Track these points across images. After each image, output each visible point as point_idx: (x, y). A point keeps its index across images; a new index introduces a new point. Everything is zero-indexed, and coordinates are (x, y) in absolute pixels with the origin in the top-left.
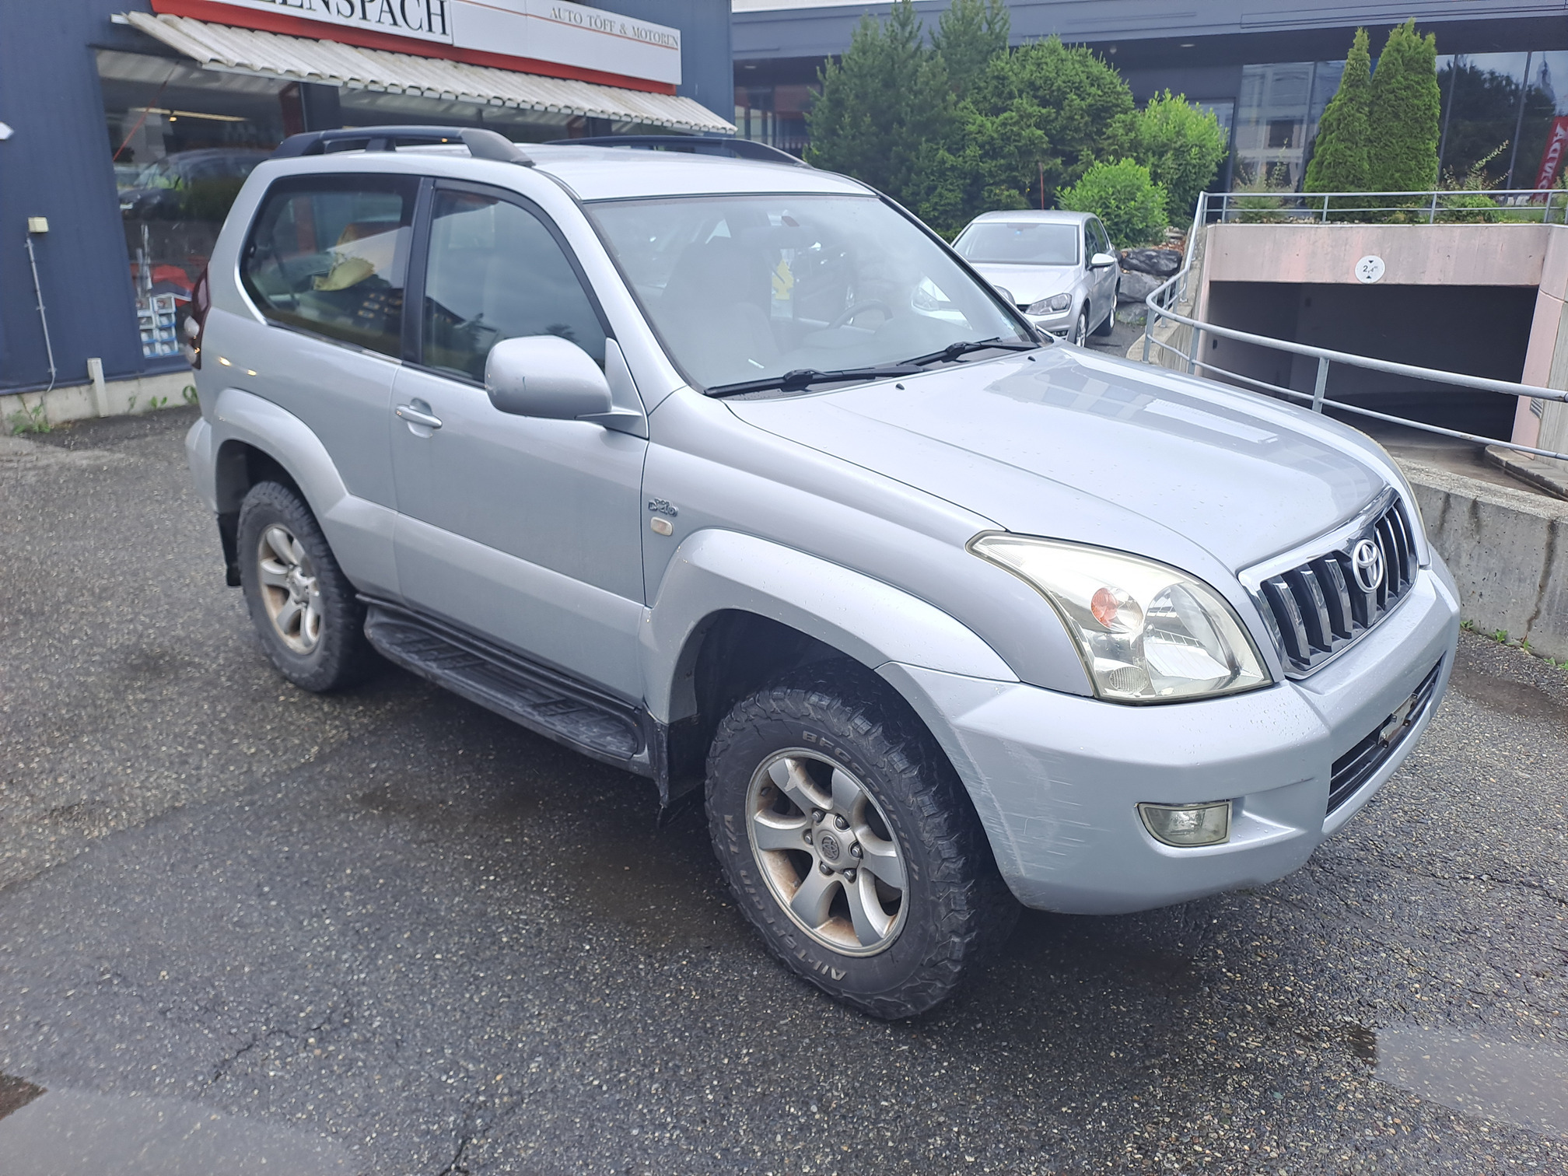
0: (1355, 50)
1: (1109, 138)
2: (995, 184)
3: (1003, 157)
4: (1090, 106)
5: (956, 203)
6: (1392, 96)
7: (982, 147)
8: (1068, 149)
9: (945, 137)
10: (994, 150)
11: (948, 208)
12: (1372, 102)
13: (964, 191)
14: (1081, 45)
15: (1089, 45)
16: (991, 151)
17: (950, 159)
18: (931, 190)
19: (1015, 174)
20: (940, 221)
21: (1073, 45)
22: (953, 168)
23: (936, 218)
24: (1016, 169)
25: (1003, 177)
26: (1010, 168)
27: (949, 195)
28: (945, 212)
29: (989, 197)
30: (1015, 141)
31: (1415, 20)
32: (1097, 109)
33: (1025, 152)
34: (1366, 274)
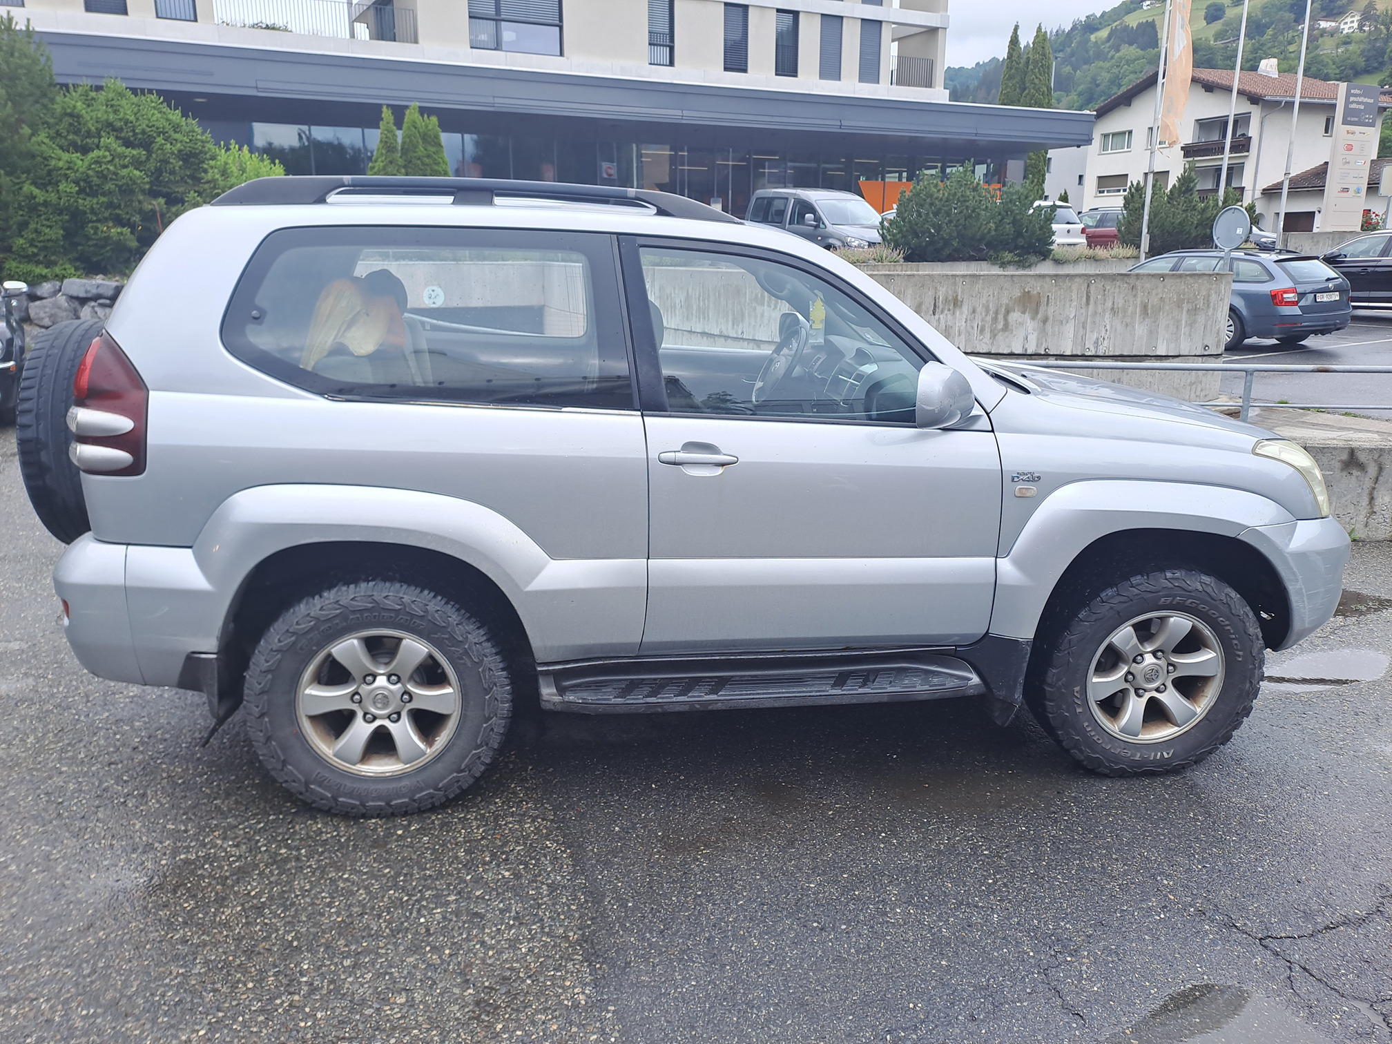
0: (385, 122)
1: (208, 182)
2: (99, 221)
3: (104, 194)
4: (180, 151)
5: (58, 239)
6: (419, 162)
7: (77, 183)
8: (165, 190)
9: (28, 172)
10: (91, 187)
11: (49, 244)
12: (405, 165)
13: (64, 229)
14: (150, 91)
15: (160, 93)
16: (87, 187)
17: (40, 195)
18: (23, 225)
19: (118, 211)
20: (41, 258)
21: (142, 91)
22: (46, 204)
23: (35, 255)
24: (119, 207)
25: (107, 214)
26: (110, 205)
27: (47, 231)
28: (45, 248)
29: (96, 233)
30: (111, 179)
31: (418, 104)
32: (186, 154)
33: (127, 190)
34: (432, 301)
